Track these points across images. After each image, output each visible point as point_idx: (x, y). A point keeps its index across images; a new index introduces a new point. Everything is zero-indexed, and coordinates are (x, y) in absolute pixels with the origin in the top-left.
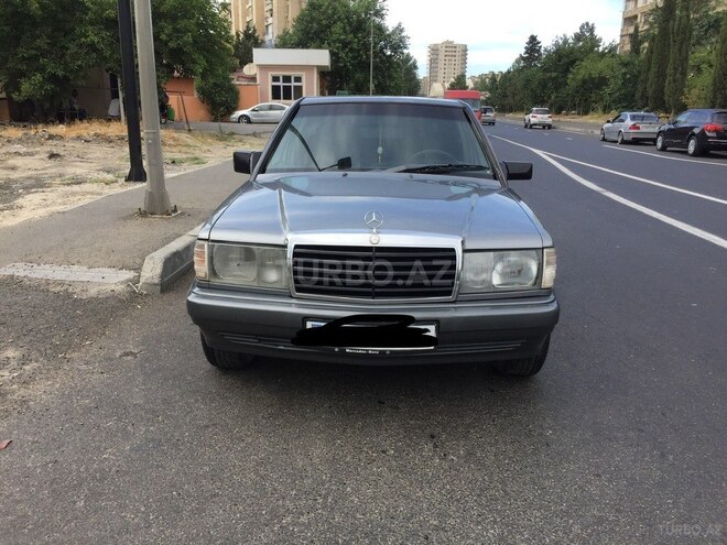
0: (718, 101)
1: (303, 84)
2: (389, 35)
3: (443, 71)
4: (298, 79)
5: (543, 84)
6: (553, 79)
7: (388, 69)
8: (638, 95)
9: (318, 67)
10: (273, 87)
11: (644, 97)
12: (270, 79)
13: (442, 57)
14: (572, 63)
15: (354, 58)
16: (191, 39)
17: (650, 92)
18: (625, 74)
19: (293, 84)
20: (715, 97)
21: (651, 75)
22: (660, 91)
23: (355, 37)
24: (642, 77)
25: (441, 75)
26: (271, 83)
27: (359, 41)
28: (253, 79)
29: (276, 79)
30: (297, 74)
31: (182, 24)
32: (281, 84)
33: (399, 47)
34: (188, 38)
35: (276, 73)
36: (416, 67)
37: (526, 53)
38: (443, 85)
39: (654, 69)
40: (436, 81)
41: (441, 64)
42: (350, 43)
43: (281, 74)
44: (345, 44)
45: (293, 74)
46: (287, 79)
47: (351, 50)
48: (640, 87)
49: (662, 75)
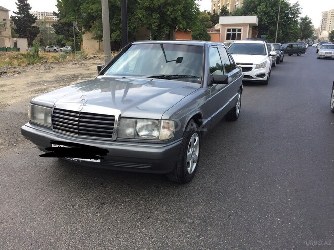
1: (242, 32)
2: (291, 8)
3: (329, 24)
4: (240, 30)
7: (289, 24)
9: (250, 24)
10: (227, 34)
12: (226, 30)
13: (329, 17)
15: (270, 19)
16: (180, 14)
19: (237, 33)
23: (272, 9)
25: (328, 26)
26: (226, 33)
27: (274, 11)
28: (218, 31)
29: (229, 30)
30: (239, 28)
31: (177, 7)
32: (231, 33)
33: (296, 13)
34: (179, 13)
35: (229, 28)
36: (311, 23)
38: (328, 32)
40: (325, 30)
41: (328, 21)
42: (269, 12)
43: (231, 28)
44: (265, 13)
45: (237, 28)
46: (234, 30)
47: (269, 16)
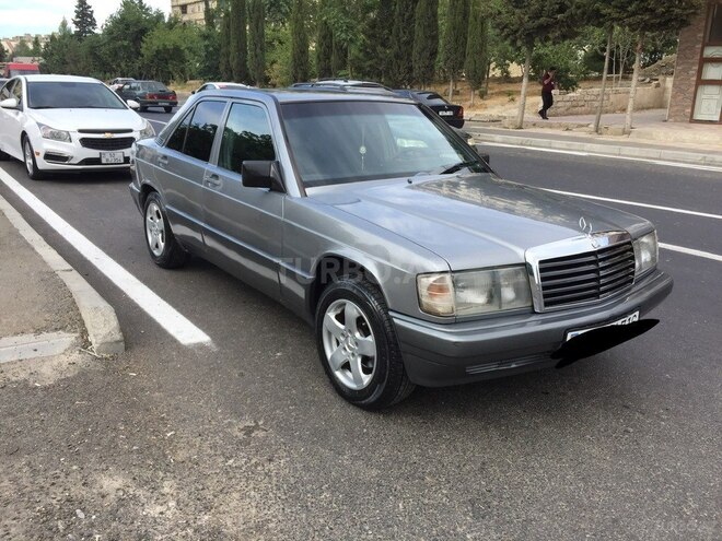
0: (300, 75)
5: (115, 54)
6: (125, 47)
8: (222, 68)
11: (229, 69)
14: (143, 32)
17: (233, 64)
18: (207, 47)
20: (296, 72)
21: (232, 48)
22: (243, 64)
24: (223, 51)
37: (77, 17)
39: (233, 44)
48: (223, 60)
49: (242, 50)
